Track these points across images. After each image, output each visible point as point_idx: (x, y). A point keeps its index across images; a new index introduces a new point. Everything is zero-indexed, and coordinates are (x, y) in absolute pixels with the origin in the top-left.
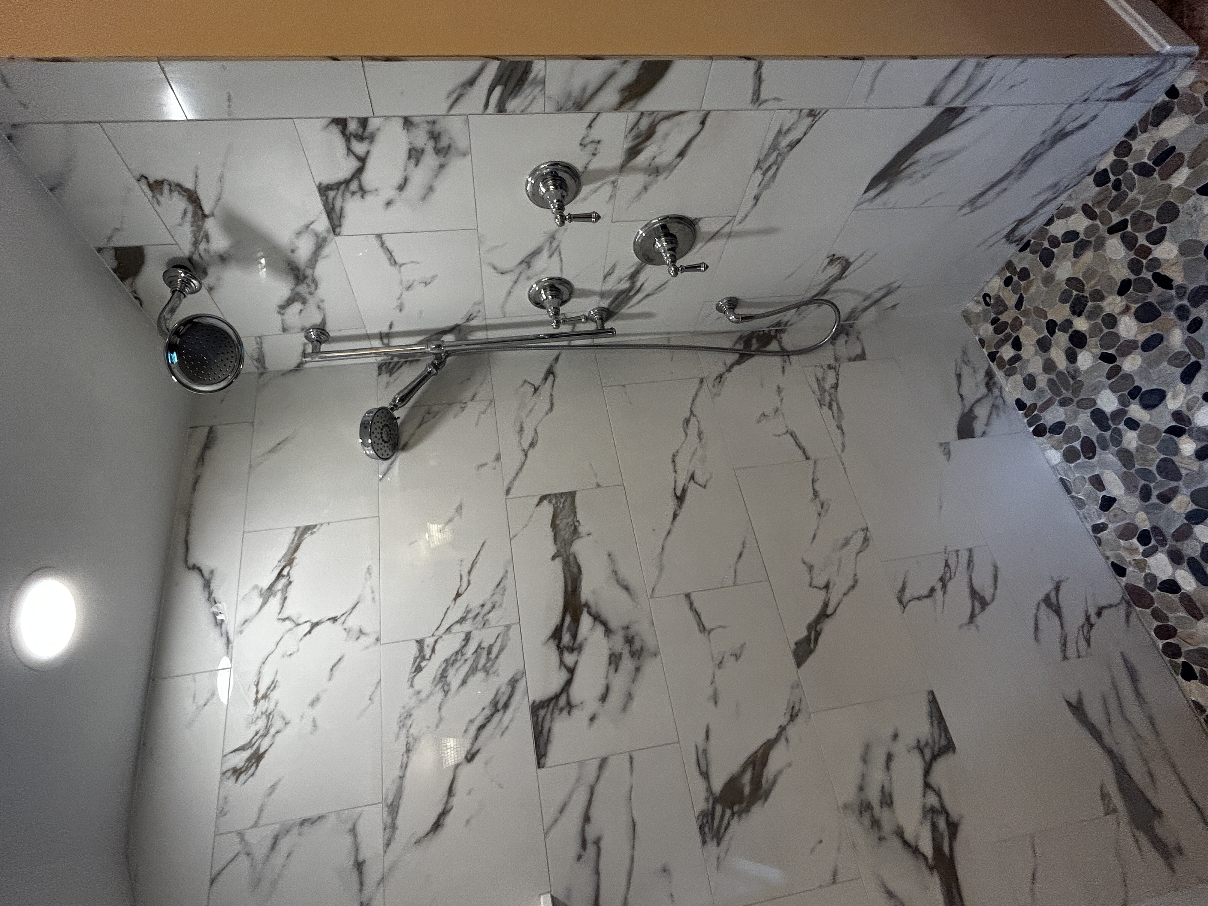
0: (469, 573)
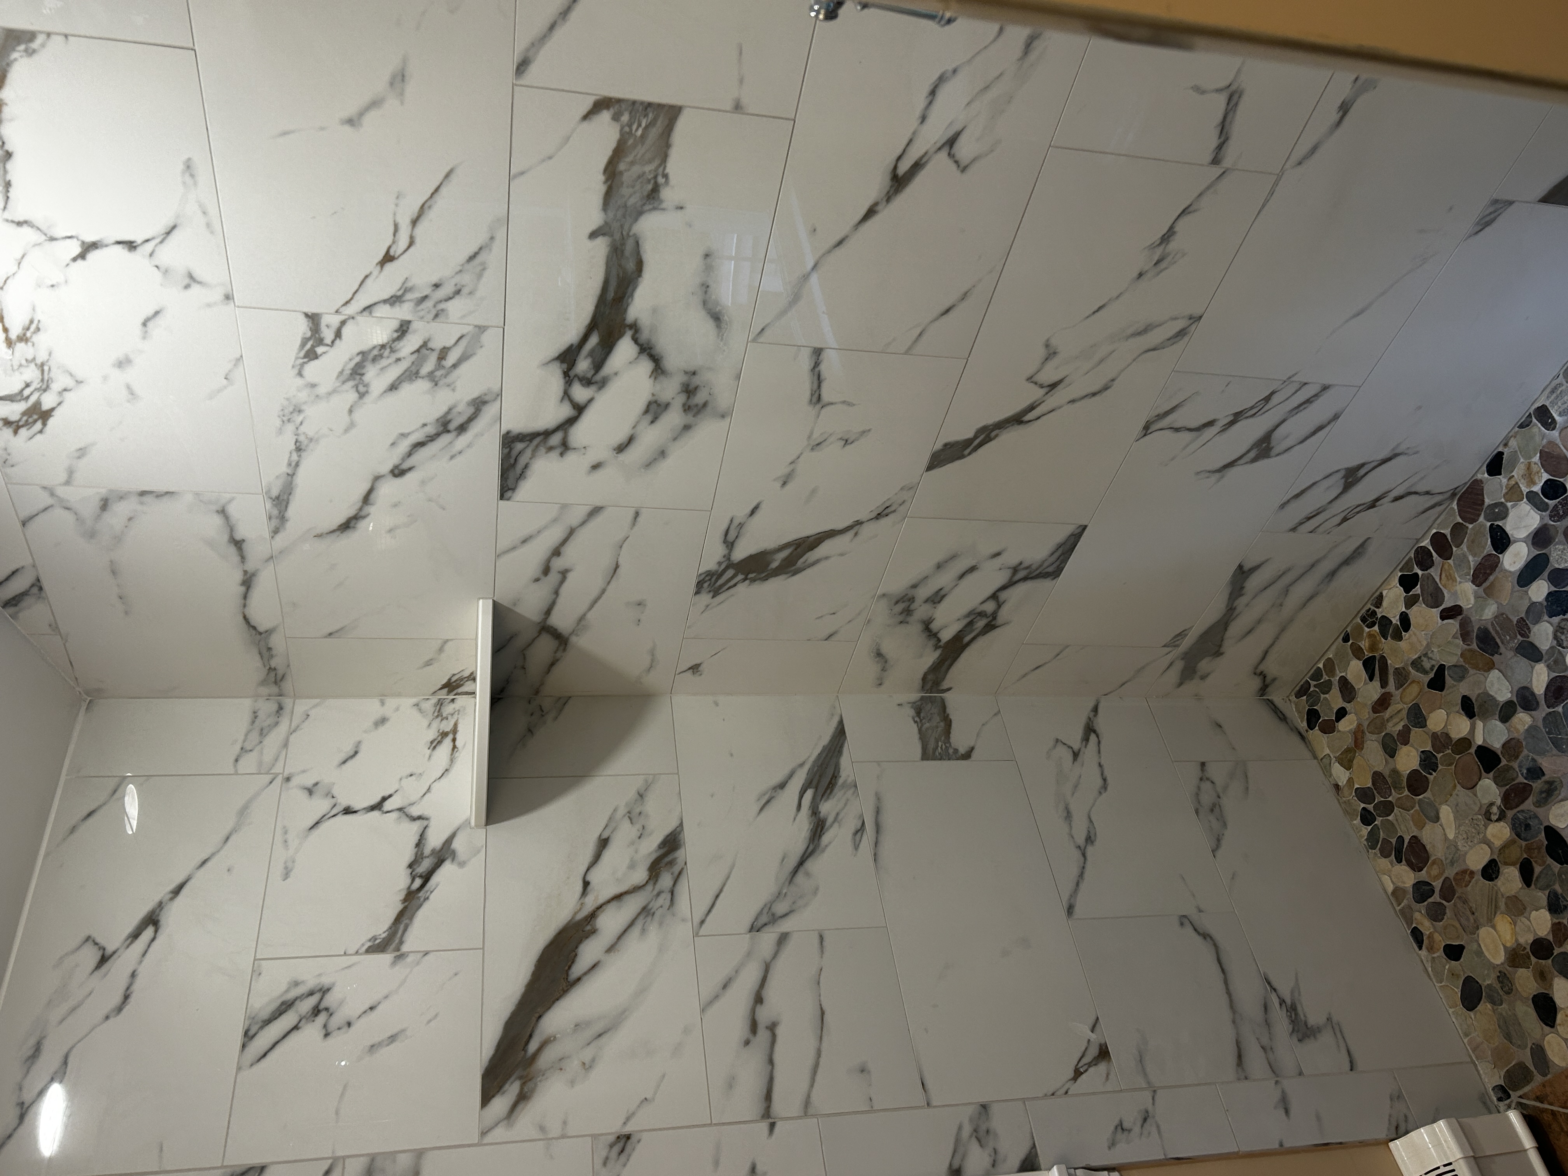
0: (414, 222)
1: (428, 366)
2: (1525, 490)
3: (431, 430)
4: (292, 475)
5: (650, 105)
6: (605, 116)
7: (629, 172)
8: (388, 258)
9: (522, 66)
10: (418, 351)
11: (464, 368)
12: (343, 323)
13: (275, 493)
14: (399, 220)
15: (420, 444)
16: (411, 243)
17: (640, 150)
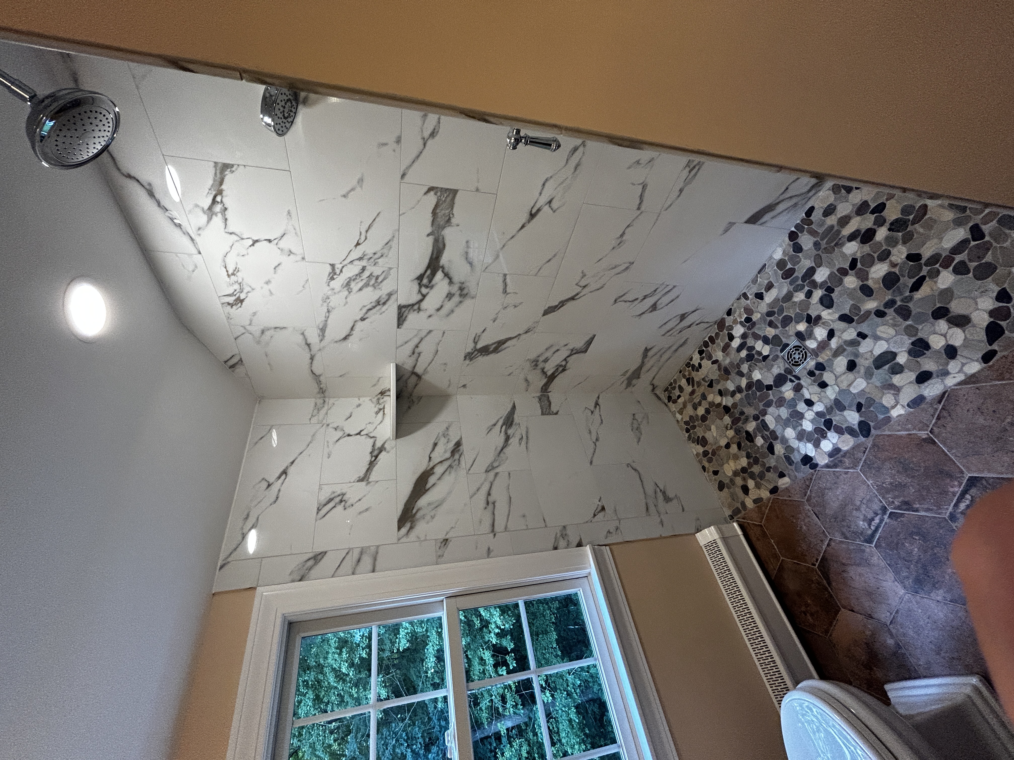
0: (367, 231)
1: (373, 282)
2: (739, 320)
3: (374, 304)
4: (326, 321)
5: (448, 189)
6: (432, 193)
7: (440, 213)
8: (358, 244)
9: (403, 176)
10: (369, 276)
11: (385, 282)
12: (343, 267)
13: (321, 327)
14: (361, 230)
15: (370, 309)
16: (366, 239)
17: (444, 205)
